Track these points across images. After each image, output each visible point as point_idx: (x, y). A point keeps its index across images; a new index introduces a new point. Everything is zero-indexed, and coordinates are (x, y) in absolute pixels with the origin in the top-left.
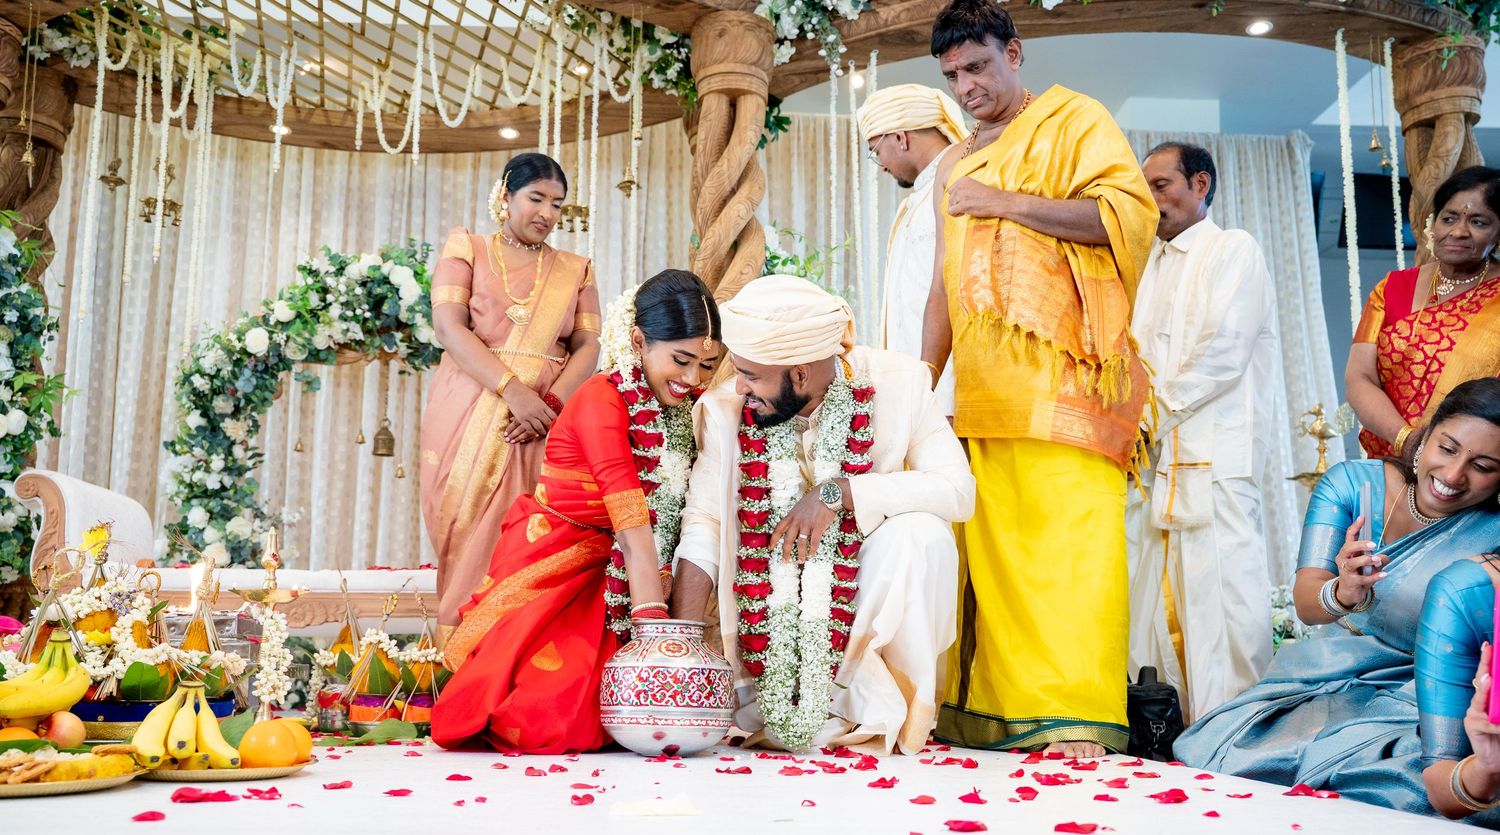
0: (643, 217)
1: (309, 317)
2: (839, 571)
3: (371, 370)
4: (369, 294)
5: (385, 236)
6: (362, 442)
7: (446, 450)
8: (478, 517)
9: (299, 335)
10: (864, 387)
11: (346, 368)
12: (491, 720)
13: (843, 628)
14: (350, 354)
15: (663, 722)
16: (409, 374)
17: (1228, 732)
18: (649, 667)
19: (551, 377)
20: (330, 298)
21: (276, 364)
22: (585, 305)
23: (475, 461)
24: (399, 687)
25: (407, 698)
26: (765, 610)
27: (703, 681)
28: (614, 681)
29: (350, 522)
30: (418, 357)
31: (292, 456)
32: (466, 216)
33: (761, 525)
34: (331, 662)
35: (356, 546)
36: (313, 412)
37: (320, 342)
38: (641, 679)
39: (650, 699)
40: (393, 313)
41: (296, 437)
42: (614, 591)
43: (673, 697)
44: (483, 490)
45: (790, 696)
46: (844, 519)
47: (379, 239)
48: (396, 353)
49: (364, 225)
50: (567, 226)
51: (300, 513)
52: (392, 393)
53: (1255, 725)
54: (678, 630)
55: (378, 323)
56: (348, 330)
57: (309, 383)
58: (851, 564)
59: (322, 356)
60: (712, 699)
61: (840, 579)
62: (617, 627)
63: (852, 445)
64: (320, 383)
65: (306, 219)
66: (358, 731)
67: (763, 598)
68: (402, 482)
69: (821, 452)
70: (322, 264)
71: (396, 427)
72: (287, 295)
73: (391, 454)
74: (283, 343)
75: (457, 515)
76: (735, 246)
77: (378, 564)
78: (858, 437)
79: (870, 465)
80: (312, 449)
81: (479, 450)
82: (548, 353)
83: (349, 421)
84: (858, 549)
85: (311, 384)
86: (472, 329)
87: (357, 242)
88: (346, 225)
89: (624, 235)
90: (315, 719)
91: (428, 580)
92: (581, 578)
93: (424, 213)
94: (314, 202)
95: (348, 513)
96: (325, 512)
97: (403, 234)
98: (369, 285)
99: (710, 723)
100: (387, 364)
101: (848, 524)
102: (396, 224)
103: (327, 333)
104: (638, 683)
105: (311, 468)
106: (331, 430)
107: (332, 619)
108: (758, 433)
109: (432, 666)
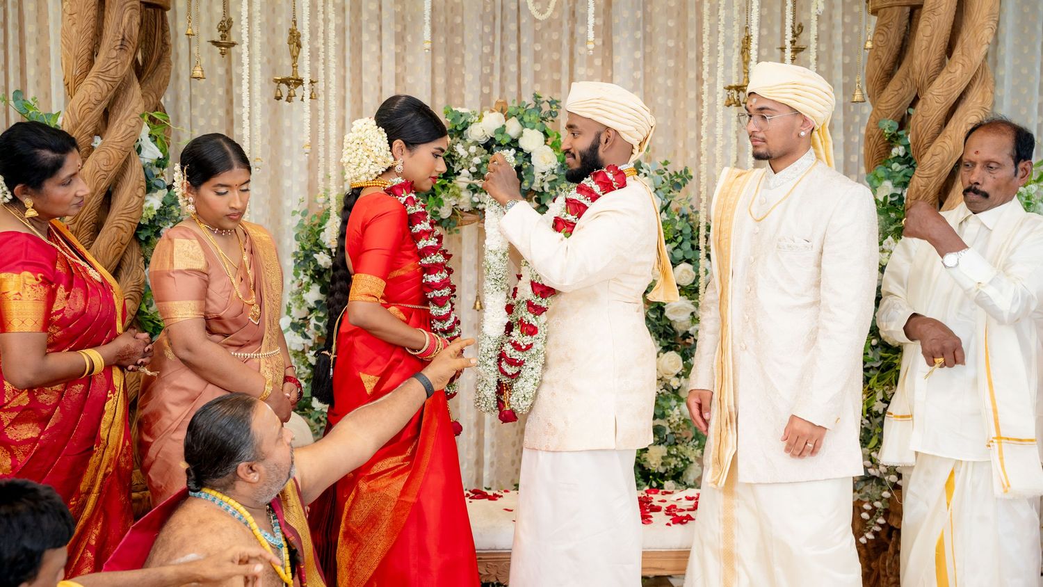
37: (445, 212)
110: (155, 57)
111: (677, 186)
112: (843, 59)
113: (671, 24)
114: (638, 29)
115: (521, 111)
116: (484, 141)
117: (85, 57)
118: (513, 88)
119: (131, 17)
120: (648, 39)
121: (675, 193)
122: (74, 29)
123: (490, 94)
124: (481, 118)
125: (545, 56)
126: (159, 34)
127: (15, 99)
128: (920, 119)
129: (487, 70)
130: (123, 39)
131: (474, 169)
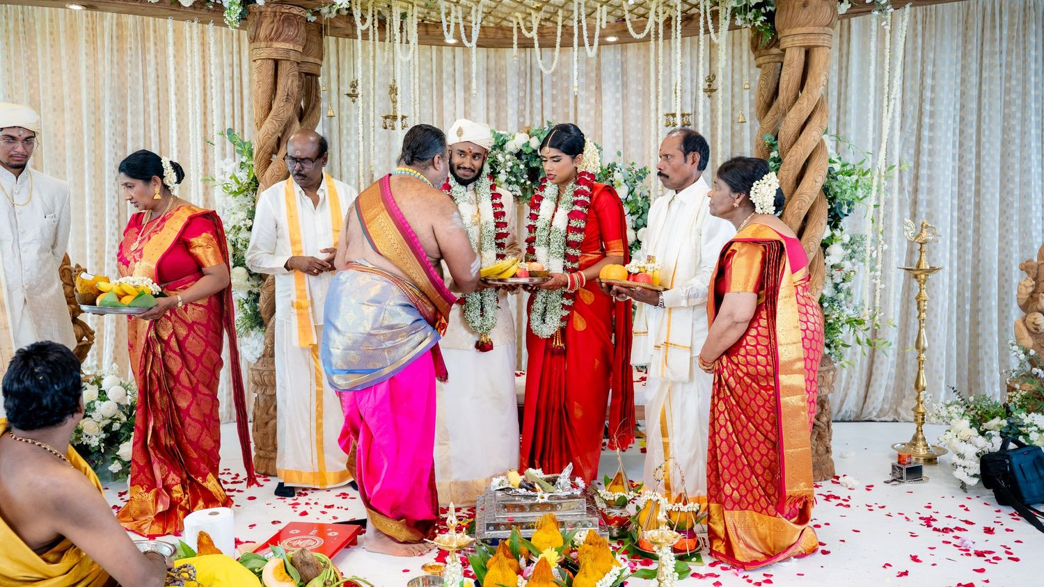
110: (311, 105)
111: (640, 178)
112: (750, 97)
113: (640, 75)
114: (618, 78)
115: (539, 132)
116: (516, 152)
117: (267, 107)
118: (538, 118)
119: (292, 81)
120: (625, 85)
121: (638, 182)
122: (260, 90)
123: (524, 122)
124: (514, 137)
125: (559, 98)
126: (314, 92)
127: (229, 134)
128: (783, 133)
129: (522, 107)
130: (288, 95)
131: (509, 170)
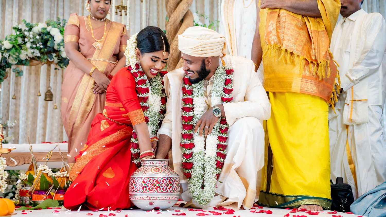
0: (148, 11)
1: (18, 47)
2: (220, 138)
3: (43, 68)
4: (42, 38)
5: (48, 17)
6: (40, 95)
7: (71, 97)
8: (83, 121)
9: (14, 54)
10: (230, 69)
11: (33, 67)
12: (87, 198)
13: (221, 160)
14: (35, 62)
15: (153, 198)
16: (59, 69)
17: (371, 202)
18: (147, 178)
19: (111, 69)
20: (26, 40)
21: (5, 65)
22: (123, 42)
23: (82, 101)
24: (52, 187)
25: (55, 191)
26: (192, 153)
27: (168, 182)
28: (134, 183)
29: (35, 126)
30: (62, 63)
31: (12, 101)
32: (80, 10)
33: (190, 122)
34: (25, 178)
35: (37, 135)
36: (20, 84)
37: (23, 57)
38: (144, 182)
39: (148, 190)
40: (52, 46)
41: (13, 94)
42: (134, 148)
43: (156, 189)
44: (85, 111)
45: (201, 186)
46: (221, 119)
47: (46, 18)
48: (53, 61)
49: (39, 12)
50: (119, 13)
51: (15, 123)
52: (52, 77)
53: (383, 200)
54: (158, 163)
55: (46, 50)
56: (34, 52)
57: (18, 73)
58: (224, 136)
59: (24, 62)
60: (171, 189)
61: (220, 141)
62: (136, 161)
63: (225, 91)
64: (23, 73)
65: (16, 9)
66: (35, 204)
67: (191, 149)
68: (56, 111)
69: (214, 93)
70: (23, 27)
71: (54, 90)
72: (9, 38)
73: (51, 100)
74: (7, 57)
75: (75, 121)
76: (182, 21)
77: (46, 141)
78: (227, 87)
79: (232, 98)
80: (20, 98)
81: (83, 96)
82: (109, 60)
83: (35, 88)
84: (227, 130)
85: (19, 73)
86: (80, 51)
87: (37, 19)
88: (33, 12)
89: (141, 17)
90: (18, 201)
91: (64, 147)
92: (121, 143)
93: (63, 8)
94: (19, 3)
95: (34, 123)
96: (25, 122)
97: (55, 16)
98: (42, 35)
99: (171, 198)
100: (50, 66)
101: (223, 121)
102: (52, 12)
103: (25, 54)
104: (143, 184)
105: (19, 105)
106: (29, 91)
107: (27, 162)
108: (189, 87)
109: (65, 178)
124: (38, 25)
